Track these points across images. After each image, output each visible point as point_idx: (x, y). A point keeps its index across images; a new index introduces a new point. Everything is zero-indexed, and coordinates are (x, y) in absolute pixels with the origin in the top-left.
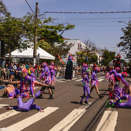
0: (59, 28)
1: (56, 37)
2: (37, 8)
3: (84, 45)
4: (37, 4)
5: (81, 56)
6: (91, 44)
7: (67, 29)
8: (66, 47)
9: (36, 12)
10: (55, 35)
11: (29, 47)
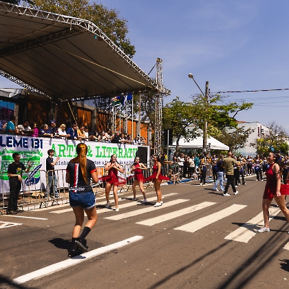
0: (231, 107)
1: (227, 121)
2: (207, 89)
3: (268, 130)
4: (207, 83)
5: (263, 144)
6: (277, 129)
7: (242, 108)
8: (242, 134)
9: (206, 93)
10: (226, 117)
11: (199, 135)
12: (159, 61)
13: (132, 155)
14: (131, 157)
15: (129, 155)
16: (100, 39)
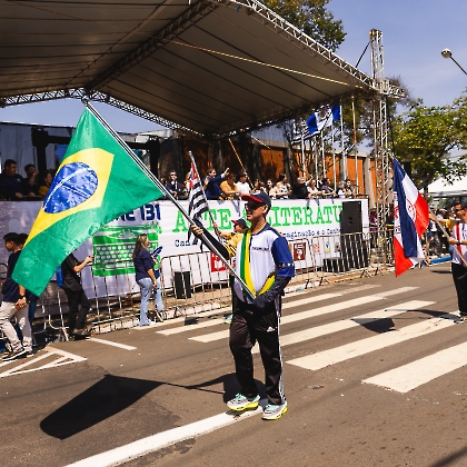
12: (374, 34)
13: (332, 218)
14: (329, 222)
15: (325, 219)
16: (250, 12)
